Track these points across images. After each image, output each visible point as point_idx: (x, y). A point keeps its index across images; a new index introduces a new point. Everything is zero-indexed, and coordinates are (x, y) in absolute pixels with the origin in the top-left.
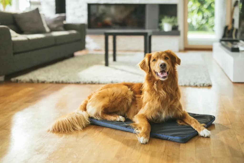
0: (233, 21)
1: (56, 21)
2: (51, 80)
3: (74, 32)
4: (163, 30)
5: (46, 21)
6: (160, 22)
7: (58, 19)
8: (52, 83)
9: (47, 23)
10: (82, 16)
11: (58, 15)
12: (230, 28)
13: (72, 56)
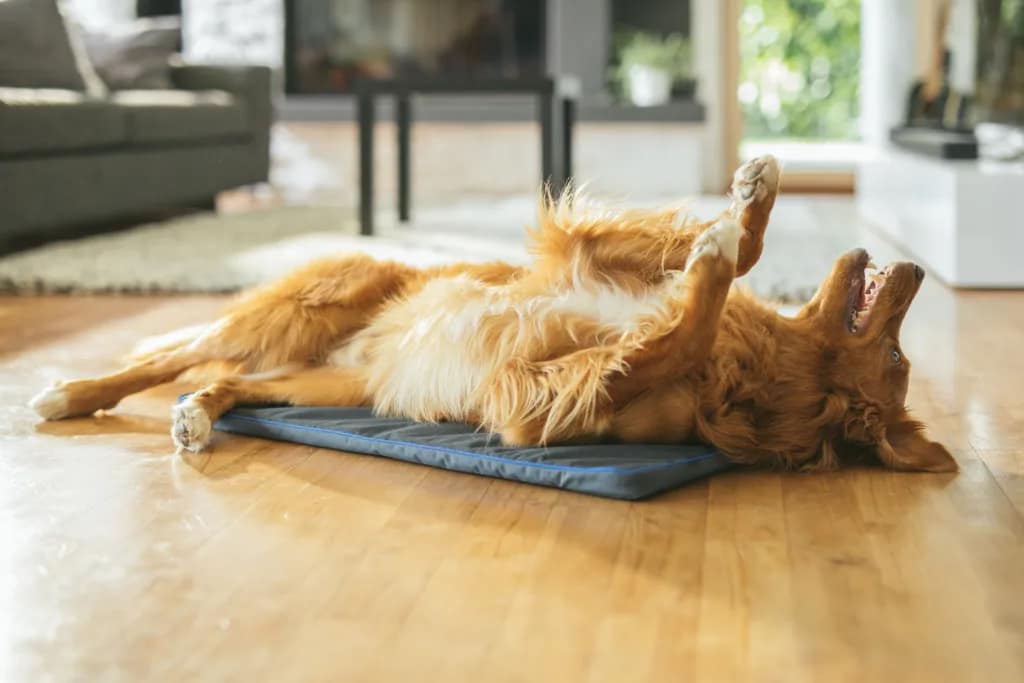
0: (945, 59)
1: (134, 51)
2: (102, 282)
3: (219, 99)
4: (629, 100)
5: (90, 50)
6: (614, 61)
7: (147, 42)
8: (107, 292)
9: (91, 59)
10: (259, 38)
11: (144, 25)
12: (932, 90)
13: (208, 205)
